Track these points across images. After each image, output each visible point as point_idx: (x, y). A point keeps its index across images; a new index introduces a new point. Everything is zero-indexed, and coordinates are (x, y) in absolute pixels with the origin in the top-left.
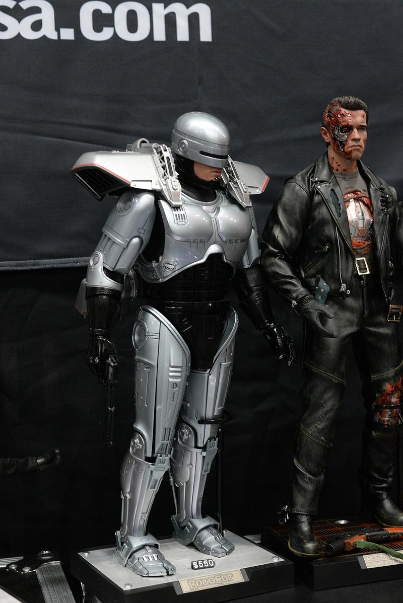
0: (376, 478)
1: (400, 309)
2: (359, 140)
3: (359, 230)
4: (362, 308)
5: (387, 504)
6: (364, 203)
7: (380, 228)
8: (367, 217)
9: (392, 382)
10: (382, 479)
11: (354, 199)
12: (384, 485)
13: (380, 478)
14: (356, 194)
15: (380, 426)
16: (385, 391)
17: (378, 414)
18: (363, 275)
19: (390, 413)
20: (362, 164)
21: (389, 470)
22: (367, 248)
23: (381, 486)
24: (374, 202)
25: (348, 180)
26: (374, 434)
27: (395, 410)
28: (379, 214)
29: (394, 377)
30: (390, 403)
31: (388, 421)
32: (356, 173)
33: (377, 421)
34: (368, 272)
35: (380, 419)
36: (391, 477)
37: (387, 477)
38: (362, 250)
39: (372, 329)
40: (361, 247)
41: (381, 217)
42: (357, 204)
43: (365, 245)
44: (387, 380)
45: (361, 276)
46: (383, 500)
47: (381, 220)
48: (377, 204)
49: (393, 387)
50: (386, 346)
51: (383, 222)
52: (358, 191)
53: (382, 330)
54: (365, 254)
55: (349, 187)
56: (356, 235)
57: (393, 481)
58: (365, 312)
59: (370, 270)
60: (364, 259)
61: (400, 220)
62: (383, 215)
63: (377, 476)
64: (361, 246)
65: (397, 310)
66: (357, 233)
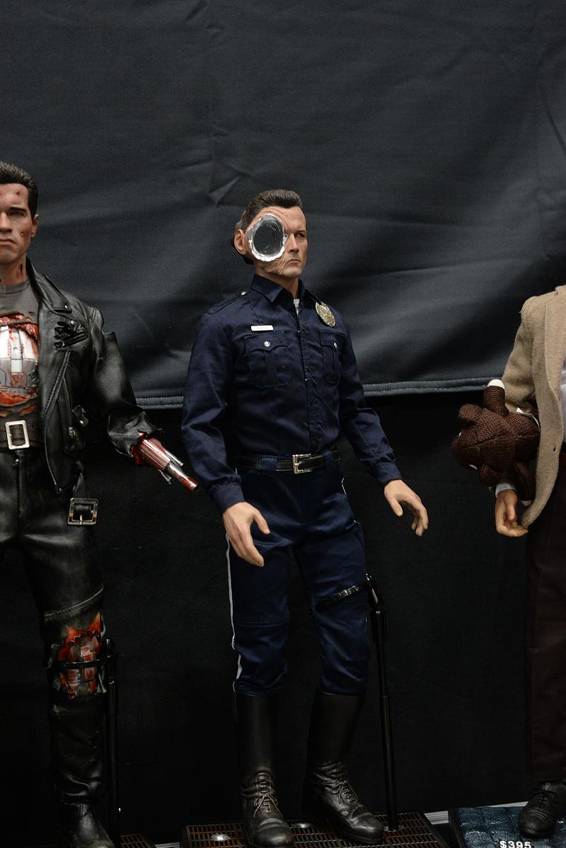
0: (70, 781)
1: (92, 505)
2: (9, 231)
3: (13, 377)
4: (16, 503)
5: (87, 824)
6: (26, 332)
7: (48, 374)
8: (30, 354)
9: (76, 625)
10: (78, 782)
11: (11, 326)
12: (83, 794)
13: (76, 782)
14: (15, 318)
15: (62, 696)
16: (65, 639)
17: (62, 676)
18: (16, 450)
19: (79, 675)
20: (35, 271)
21: (92, 767)
22: (28, 406)
23: (76, 795)
24: (43, 332)
25: (4, 297)
26: (56, 709)
27: (87, 670)
28: (49, 351)
29: (79, 616)
30: (78, 658)
31: (76, 688)
32: (22, 285)
33: (58, 689)
34: (27, 445)
35: (63, 685)
36: (95, 779)
37: (89, 780)
38: (20, 409)
39: (36, 538)
40: (18, 404)
41: (52, 356)
42: (15, 335)
43: (26, 400)
44: (69, 621)
45: (14, 450)
46: (80, 818)
47: (51, 361)
48: (49, 335)
49: (78, 632)
50: (64, 566)
51: (56, 364)
52: (19, 314)
53: (56, 540)
54: (25, 415)
55: (4, 308)
56: (8, 385)
57: (98, 787)
58: (21, 509)
59: (30, 441)
60: (22, 422)
61: (101, 361)
62: (55, 351)
63: (71, 779)
64: (19, 401)
65: (87, 507)
66: (9, 381)
